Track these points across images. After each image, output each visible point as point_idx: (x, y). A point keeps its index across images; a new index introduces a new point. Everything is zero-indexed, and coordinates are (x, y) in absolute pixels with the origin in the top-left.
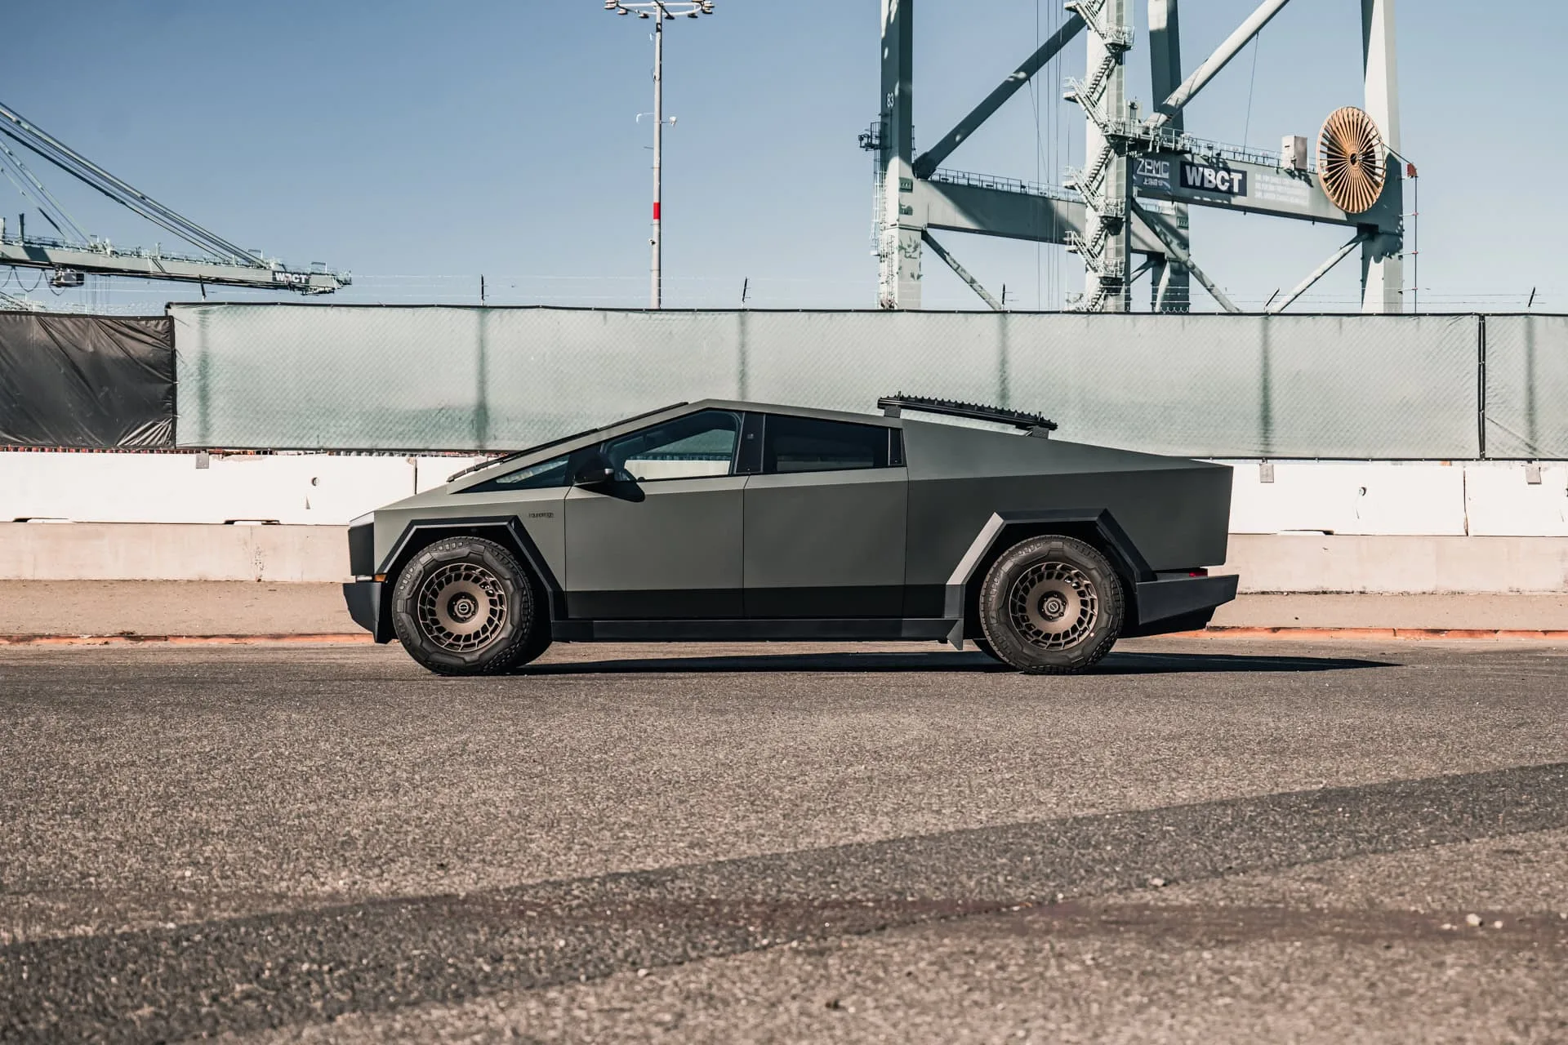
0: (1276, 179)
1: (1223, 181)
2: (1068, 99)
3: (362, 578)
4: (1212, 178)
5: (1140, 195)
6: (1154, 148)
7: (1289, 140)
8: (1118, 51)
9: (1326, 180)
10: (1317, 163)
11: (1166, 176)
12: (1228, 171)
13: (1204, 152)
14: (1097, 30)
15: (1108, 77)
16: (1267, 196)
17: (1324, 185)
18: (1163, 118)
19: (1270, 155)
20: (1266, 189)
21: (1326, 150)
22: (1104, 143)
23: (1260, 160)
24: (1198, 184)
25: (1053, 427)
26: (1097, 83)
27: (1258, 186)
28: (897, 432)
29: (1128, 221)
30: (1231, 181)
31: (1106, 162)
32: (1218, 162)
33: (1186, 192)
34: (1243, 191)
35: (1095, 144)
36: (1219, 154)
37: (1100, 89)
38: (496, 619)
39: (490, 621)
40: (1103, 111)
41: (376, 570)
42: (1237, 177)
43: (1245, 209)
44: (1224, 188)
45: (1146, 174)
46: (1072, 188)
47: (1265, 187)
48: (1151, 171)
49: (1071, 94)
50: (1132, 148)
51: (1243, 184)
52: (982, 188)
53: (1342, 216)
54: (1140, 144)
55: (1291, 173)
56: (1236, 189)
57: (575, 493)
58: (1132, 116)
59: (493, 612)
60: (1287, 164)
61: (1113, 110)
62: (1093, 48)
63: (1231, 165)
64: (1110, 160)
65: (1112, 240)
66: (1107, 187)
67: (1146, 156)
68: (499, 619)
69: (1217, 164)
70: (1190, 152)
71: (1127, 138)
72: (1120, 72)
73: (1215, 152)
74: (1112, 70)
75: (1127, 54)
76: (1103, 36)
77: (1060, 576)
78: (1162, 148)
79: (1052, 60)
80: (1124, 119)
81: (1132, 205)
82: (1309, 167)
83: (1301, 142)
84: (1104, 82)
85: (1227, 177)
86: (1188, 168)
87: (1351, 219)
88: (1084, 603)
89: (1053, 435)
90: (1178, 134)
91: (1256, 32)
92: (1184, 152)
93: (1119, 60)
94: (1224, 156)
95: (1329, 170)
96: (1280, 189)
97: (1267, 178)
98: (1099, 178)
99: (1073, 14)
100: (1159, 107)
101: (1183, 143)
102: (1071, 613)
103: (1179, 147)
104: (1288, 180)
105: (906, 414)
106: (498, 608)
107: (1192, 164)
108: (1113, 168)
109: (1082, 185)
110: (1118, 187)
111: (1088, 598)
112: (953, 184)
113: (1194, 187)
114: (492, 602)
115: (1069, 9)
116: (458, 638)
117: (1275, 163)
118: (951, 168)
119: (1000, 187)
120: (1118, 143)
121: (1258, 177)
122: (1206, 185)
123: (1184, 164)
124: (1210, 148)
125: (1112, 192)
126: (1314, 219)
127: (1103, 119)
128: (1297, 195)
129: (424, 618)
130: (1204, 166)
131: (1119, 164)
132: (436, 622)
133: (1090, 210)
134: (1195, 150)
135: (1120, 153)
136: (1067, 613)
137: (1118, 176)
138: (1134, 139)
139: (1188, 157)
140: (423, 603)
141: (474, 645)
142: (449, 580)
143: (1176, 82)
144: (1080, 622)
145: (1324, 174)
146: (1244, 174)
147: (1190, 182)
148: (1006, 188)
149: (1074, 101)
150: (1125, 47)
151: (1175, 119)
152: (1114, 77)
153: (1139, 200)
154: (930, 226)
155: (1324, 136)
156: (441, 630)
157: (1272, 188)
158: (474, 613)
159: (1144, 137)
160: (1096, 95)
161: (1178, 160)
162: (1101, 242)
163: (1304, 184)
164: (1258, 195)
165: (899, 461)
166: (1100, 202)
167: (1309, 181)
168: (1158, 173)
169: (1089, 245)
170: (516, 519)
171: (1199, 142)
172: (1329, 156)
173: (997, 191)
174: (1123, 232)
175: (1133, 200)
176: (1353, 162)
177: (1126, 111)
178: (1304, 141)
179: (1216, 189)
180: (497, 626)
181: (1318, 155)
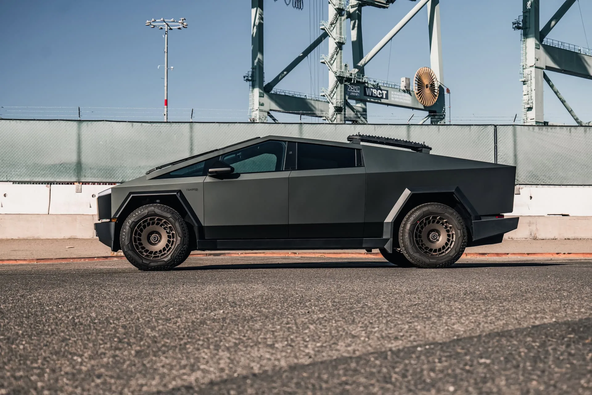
0: (399, 93)
1: (380, 94)
2: (322, 63)
3: (104, 220)
4: (375, 93)
5: (349, 98)
6: (354, 81)
7: (403, 79)
8: (340, 45)
9: (417, 94)
10: (414, 87)
11: (359, 92)
12: (381, 90)
13: (372, 83)
14: (332, 37)
15: (337, 54)
16: (396, 100)
17: (416, 96)
18: (357, 70)
19: (397, 84)
20: (396, 97)
21: (417, 83)
22: (336, 79)
23: (393, 86)
24: (370, 95)
25: (431, 149)
26: (332, 57)
27: (392, 96)
28: (359, 150)
29: (345, 109)
30: (382, 94)
31: (336, 87)
32: (377, 86)
33: (365, 97)
34: (387, 98)
35: (332, 79)
36: (378, 84)
37: (334, 59)
38: (170, 245)
39: (167, 246)
40: (335, 67)
41: (112, 216)
42: (385, 92)
43: (388, 104)
44: (379, 96)
45: (351, 91)
46: (324, 96)
47: (395, 96)
48: (352, 90)
49: (323, 61)
50: (346, 81)
51: (387, 95)
52: (290, 96)
53: (423, 108)
54: (349, 80)
55: (404, 91)
56: (384, 97)
57: (208, 179)
58: (346, 69)
59: (169, 241)
60: (403, 88)
61: (339, 66)
62: (331, 44)
63: (382, 88)
64: (338, 86)
65: (339, 116)
66: (337, 96)
67: (351, 84)
68: (172, 245)
69: (378, 87)
70: (367, 83)
71: (344, 77)
72: (341, 53)
73: (376, 83)
74: (338, 52)
75: (344, 46)
76: (335, 39)
77: (438, 222)
78: (357, 81)
79: (316, 49)
80: (343, 70)
81: (346, 104)
82: (411, 89)
83: (408, 79)
84: (335, 56)
85: (381, 92)
86: (367, 89)
87: (426, 108)
88: (449, 235)
89: (431, 152)
90: (363, 76)
91: (391, 39)
92: (365, 83)
93: (341, 49)
94: (380, 84)
95: (418, 90)
96: (400, 97)
97: (395, 93)
98: (334, 92)
99: (324, 31)
100: (355, 66)
101: (365, 79)
102: (442, 240)
103: (363, 81)
104: (403, 94)
105: (362, 143)
106: (172, 240)
107: (368, 87)
108: (339, 89)
109: (327, 95)
110: (341, 95)
111: (450, 233)
112: (279, 95)
113: (369, 96)
114: (169, 237)
115: (322, 29)
116: (151, 253)
117: (398, 87)
118: (278, 89)
119: (297, 96)
120: (340, 79)
121: (392, 92)
122: (373, 95)
123: (365, 87)
124: (375, 81)
125: (339, 98)
126: (413, 108)
127: (335, 70)
128: (407, 99)
129: (135, 242)
130: (372, 88)
131: (341, 87)
132: (141, 244)
133: (330, 104)
134: (369, 82)
135: (341, 83)
136: (440, 239)
137: (341, 91)
138: (347, 78)
139: (366, 84)
140: (135, 235)
141: (159, 256)
142: (149, 224)
143: (361, 57)
144: (447, 244)
145: (416, 92)
146: (387, 91)
147: (368, 94)
148: (299, 96)
149: (324, 63)
150: (343, 44)
151: (361, 71)
152: (339, 54)
153: (349, 101)
154: (271, 110)
155: (416, 78)
156: (143, 248)
157: (397, 96)
158: (159, 241)
159: (350, 77)
160: (332, 62)
161: (363, 86)
162: (335, 116)
163: (409, 95)
164: (393, 99)
165: (360, 165)
166: (334, 101)
167: (410, 94)
168: (356, 91)
169: (330, 117)
170: (180, 191)
171: (371, 79)
172: (418, 85)
173: (296, 97)
174: (343, 113)
175: (346, 101)
176: (427, 87)
177: (343, 67)
178: (409, 79)
179: (377, 97)
180: (170, 248)
181: (414, 85)
